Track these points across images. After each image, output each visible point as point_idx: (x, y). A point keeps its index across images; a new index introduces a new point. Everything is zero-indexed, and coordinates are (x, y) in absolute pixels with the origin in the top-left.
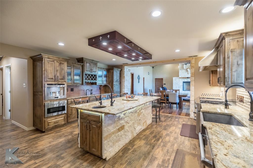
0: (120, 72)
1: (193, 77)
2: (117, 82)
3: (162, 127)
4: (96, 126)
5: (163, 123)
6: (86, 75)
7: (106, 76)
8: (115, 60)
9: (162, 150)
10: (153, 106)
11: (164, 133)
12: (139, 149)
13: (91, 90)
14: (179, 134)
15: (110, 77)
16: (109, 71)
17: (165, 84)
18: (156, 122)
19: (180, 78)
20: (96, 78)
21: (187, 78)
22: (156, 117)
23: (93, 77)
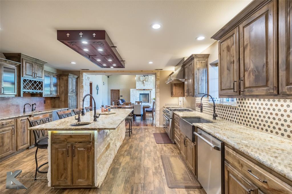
0: (76, 79)
1: (158, 89)
2: (72, 92)
3: (137, 140)
4: (84, 148)
5: (137, 136)
6: (25, 81)
7: (55, 85)
8: (75, 63)
9: (149, 159)
10: (126, 120)
11: (142, 144)
12: (128, 165)
13: (33, 105)
14: (156, 143)
15: (62, 85)
16: (61, 77)
17: (122, 96)
18: (130, 136)
19: (137, 90)
20: (42, 86)
21: (144, 90)
22: (129, 130)
23: (37, 85)
